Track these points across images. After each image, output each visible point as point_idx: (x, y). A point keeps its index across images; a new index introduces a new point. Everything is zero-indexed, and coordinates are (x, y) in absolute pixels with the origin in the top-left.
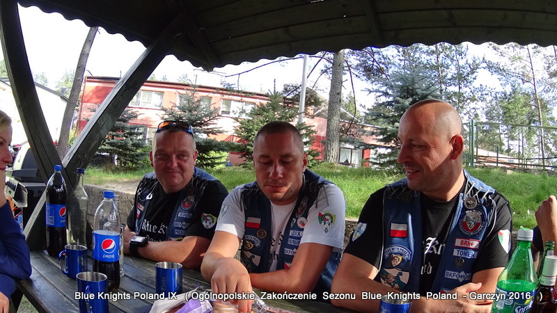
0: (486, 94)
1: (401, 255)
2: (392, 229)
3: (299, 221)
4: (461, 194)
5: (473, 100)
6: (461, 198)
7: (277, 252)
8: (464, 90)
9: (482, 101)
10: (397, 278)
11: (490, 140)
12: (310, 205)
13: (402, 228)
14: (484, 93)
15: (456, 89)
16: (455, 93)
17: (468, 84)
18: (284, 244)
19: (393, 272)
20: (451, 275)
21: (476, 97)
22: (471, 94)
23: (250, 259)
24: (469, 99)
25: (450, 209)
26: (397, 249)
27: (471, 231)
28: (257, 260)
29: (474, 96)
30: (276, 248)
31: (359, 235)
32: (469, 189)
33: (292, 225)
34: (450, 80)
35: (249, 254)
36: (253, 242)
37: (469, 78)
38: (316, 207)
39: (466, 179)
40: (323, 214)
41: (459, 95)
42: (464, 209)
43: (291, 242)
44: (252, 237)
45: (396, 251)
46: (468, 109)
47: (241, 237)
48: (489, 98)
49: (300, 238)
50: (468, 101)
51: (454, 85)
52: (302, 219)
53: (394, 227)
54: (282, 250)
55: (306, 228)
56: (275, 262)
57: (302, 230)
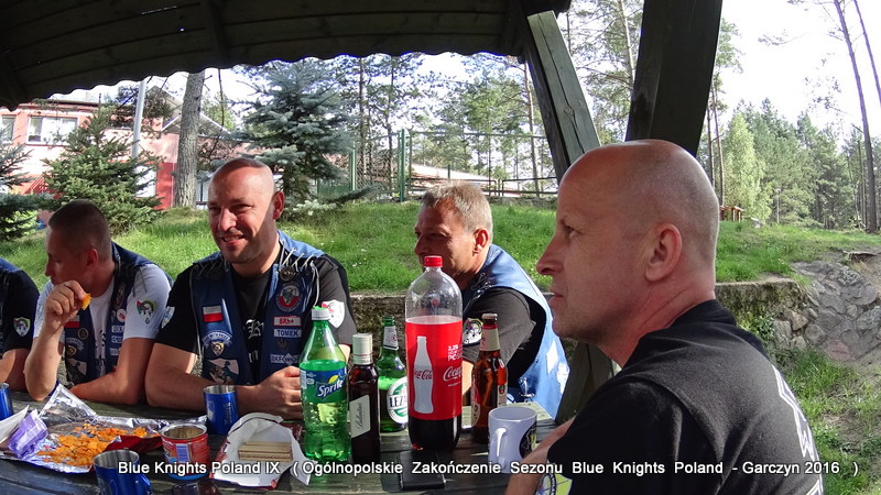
0: (439, 86)
1: (222, 341)
2: (205, 313)
3: (118, 313)
4: (276, 265)
5: (415, 94)
6: (275, 269)
7: (103, 357)
8: (400, 81)
9: (429, 96)
10: (226, 369)
11: (447, 152)
12: (127, 294)
13: (216, 310)
14: (435, 83)
15: (386, 80)
16: (383, 88)
17: (408, 72)
18: (108, 344)
19: (220, 363)
20: (276, 358)
21: (420, 91)
22: (412, 86)
23: (76, 368)
24: (409, 94)
25: (265, 284)
26: (215, 335)
27: (290, 306)
28: (83, 367)
29: (417, 90)
30: (101, 351)
31: (167, 320)
32: (285, 257)
33: (112, 319)
34: (378, 66)
35: (74, 362)
36: (75, 346)
37: (411, 63)
38: (134, 295)
39: (282, 246)
40: (141, 302)
41: (391, 89)
42: (281, 283)
43: (114, 340)
44: (73, 340)
45: (215, 337)
46: (405, 110)
47: (63, 341)
48: (442, 92)
49: (122, 334)
50: (407, 97)
51: (384, 73)
52: (121, 311)
53: (207, 311)
54: (107, 352)
55: (127, 321)
56: (103, 368)
57: (123, 324)
